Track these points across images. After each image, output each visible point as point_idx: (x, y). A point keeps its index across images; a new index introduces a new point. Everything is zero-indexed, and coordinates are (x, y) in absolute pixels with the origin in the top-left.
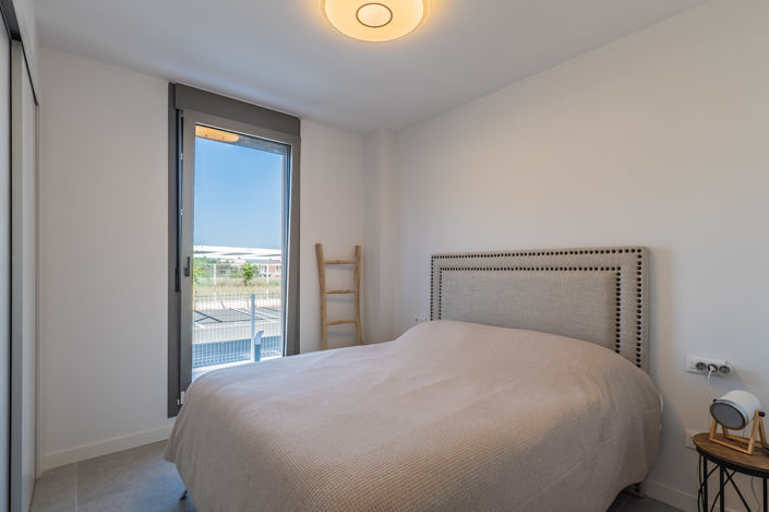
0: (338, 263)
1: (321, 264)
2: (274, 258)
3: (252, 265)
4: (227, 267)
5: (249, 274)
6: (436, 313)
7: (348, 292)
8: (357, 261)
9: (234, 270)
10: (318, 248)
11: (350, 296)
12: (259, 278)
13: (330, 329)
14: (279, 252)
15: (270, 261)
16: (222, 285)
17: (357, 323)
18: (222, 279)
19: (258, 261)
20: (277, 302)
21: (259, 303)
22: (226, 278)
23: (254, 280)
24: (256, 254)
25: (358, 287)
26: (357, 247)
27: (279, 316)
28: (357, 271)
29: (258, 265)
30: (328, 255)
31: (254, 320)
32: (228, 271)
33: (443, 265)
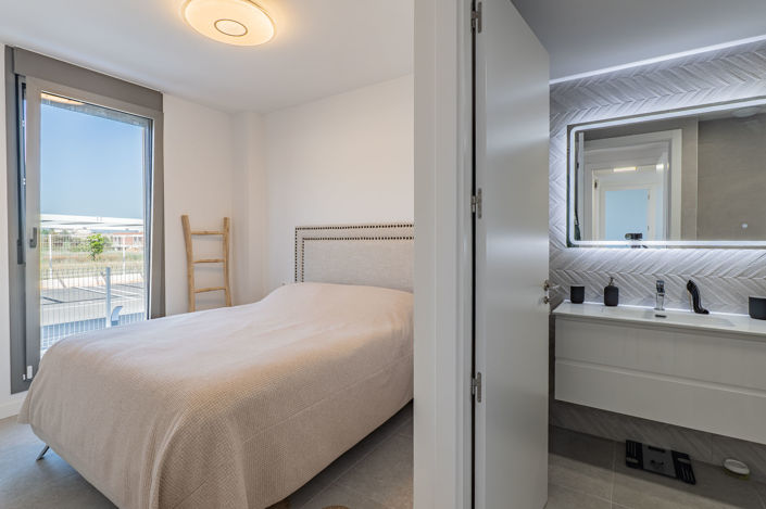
0: (206, 233)
1: (187, 234)
2: (131, 229)
3: (102, 236)
4: (64, 239)
5: (98, 246)
6: (300, 276)
7: (216, 261)
8: (226, 232)
9: (76, 243)
10: (184, 219)
11: (220, 265)
12: (112, 251)
13: (198, 297)
14: (141, 221)
15: (127, 232)
16: (59, 260)
17: (226, 290)
18: (59, 254)
19: (109, 232)
20: (138, 278)
21: (115, 279)
22: (63, 252)
23: (106, 253)
24: (107, 224)
25: (227, 256)
26: (226, 219)
27: (143, 293)
28: (225, 241)
29: (109, 237)
30: (194, 226)
31: (109, 297)
32: (67, 244)
33: (306, 236)
